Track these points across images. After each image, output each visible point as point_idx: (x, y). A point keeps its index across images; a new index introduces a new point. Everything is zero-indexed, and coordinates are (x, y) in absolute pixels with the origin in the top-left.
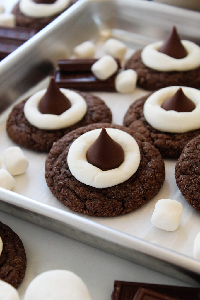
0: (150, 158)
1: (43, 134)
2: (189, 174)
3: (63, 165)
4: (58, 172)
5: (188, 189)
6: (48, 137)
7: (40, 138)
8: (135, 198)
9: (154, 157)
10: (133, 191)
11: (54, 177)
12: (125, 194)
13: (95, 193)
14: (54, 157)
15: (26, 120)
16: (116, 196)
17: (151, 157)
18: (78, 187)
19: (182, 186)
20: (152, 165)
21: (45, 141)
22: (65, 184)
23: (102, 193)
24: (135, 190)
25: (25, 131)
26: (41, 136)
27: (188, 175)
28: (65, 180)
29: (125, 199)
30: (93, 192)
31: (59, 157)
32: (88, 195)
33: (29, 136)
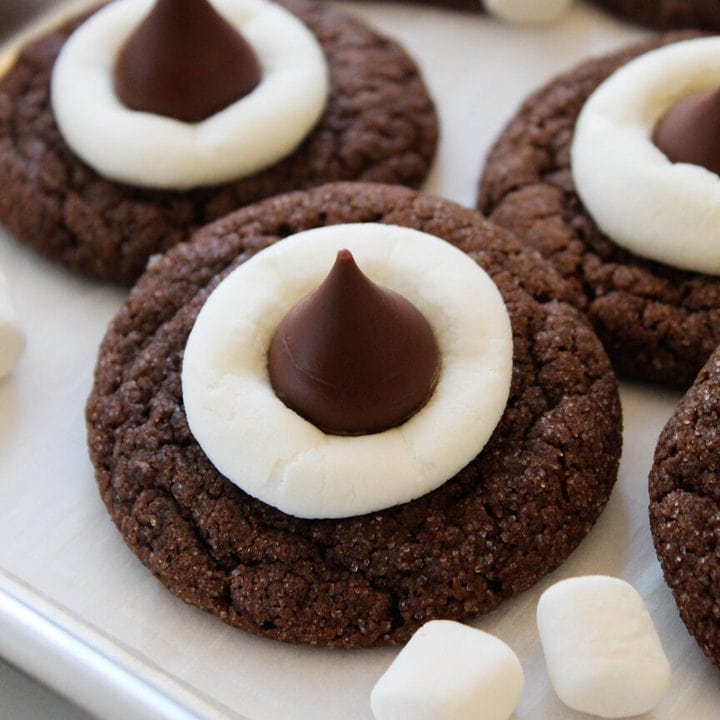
0: (558, 391)
1: (113, 206)
2: (710, 494)
3: (165, 377)
4: (141, 406)
5: (692, 568)
6: (131, 221)
7: (97, 222)
8: (450, 584)
9: (579, 387)
10: (446, 547)
11: (118, 431)
12: (409, 558)
13: (280, 536)
14: (139, 329)
15: (54, 126)
16: (367, 563)
17: (560, 385)
18: (211, 497)
19: (668, 547)
20: (561, 426)
21: (116, 237)
22: (156, 471)
23: (309, 538)
24: (456, 545)
25: (40, 179)
26: (102, 214)
27: (704, 500)
28: (159, 456)
29: (407, 583)
30: (272, 527)
31: (159, 333)
32: (248, 542)
33: (51, 203)
